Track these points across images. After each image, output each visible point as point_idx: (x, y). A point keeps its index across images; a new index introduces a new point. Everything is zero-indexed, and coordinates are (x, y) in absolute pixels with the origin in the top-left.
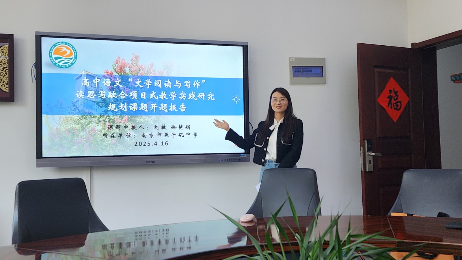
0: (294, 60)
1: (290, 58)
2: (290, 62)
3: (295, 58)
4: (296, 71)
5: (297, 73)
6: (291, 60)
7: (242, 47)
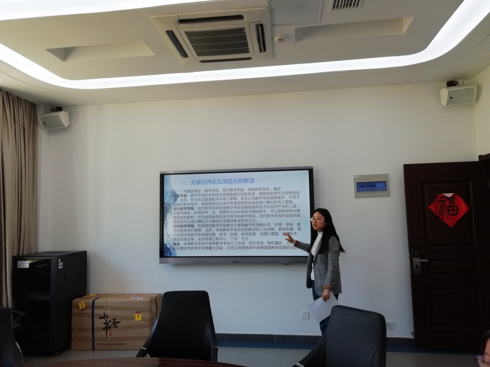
0: (358, 177)
1: (354, 176)
2: (355, 179)
3: (359, 175)
4: (360, 187)
5: (362, 188)
6: (355, 178)
7: (308, 171)
